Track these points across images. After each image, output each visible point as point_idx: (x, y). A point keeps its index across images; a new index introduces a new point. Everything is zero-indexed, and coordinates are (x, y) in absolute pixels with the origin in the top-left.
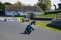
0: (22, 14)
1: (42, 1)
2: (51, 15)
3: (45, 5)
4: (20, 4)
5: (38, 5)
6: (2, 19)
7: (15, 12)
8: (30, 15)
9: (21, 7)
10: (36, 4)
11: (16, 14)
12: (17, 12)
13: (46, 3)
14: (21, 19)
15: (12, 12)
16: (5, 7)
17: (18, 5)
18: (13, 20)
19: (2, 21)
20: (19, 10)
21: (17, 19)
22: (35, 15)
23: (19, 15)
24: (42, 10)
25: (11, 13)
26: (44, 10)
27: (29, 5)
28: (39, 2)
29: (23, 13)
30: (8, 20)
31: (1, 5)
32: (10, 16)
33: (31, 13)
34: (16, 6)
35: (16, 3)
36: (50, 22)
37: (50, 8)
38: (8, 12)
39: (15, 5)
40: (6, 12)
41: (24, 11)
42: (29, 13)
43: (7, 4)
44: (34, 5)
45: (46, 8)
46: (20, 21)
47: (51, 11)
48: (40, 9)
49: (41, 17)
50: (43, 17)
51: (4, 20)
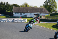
0: (28, 15)
1: (48, 2)
2: (56, 16)
3: (50, 7)
4: (27, 6)
5: (44, 7)
6: (9, 20)
7: (22, 13)
8: (36, 16)
9: (28, 9)
10: (42, 6)
11: (23, 15)
12: (24, 14)
13: (51, 4)
14: (28, 20)
15: (19, 13)
16: (13, 8)
17: (25, 6)
18: (20, 21)
19: (10, 22)
20: (25, 11)
21: (24, 21)
22: (41, 16)
23: (26, 16)
24: (48, 12)
25: (18, 15)
26: (49, 11)
27: (36, 6)
28: (45, 3)
29: (30, 14)
30: (15, 22)
31: (8, 6)
32: (17, 17)
33: (38, 14)
34: (23, 8)
35: (23, 5)
36: (55, 23)
37: (56, 10)
38: (15, 14)
39: (22, 6)
40: (13, 14)
41: (31, 13)
42: (35, 15)
43: (15, 5)
44: (41, 7)
45: (51, 9)
46: (27, 22)
47: (56, 12)
48: (46, 10)
49: (47, 18)
50: (49, 18)
51: (11, 21)
